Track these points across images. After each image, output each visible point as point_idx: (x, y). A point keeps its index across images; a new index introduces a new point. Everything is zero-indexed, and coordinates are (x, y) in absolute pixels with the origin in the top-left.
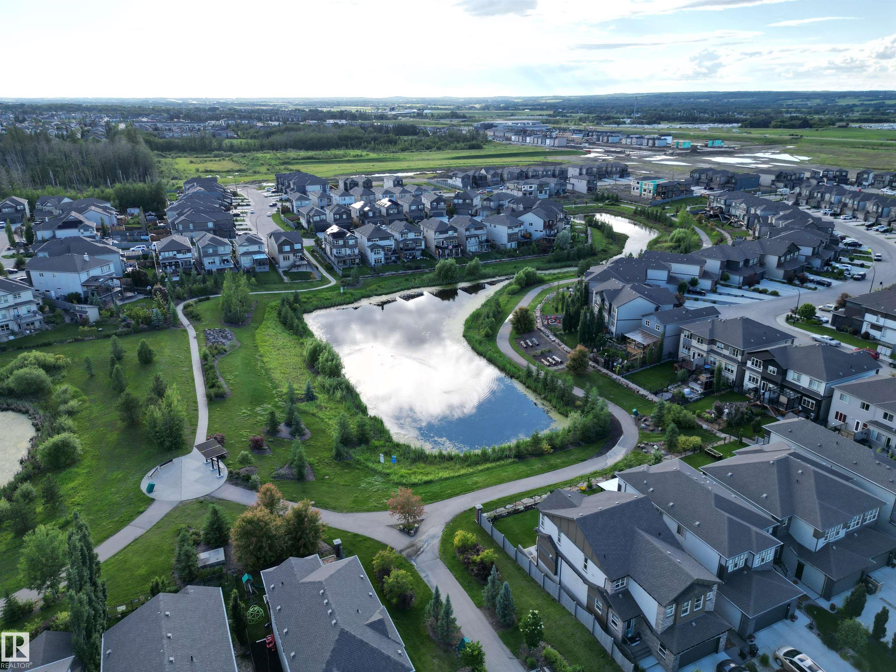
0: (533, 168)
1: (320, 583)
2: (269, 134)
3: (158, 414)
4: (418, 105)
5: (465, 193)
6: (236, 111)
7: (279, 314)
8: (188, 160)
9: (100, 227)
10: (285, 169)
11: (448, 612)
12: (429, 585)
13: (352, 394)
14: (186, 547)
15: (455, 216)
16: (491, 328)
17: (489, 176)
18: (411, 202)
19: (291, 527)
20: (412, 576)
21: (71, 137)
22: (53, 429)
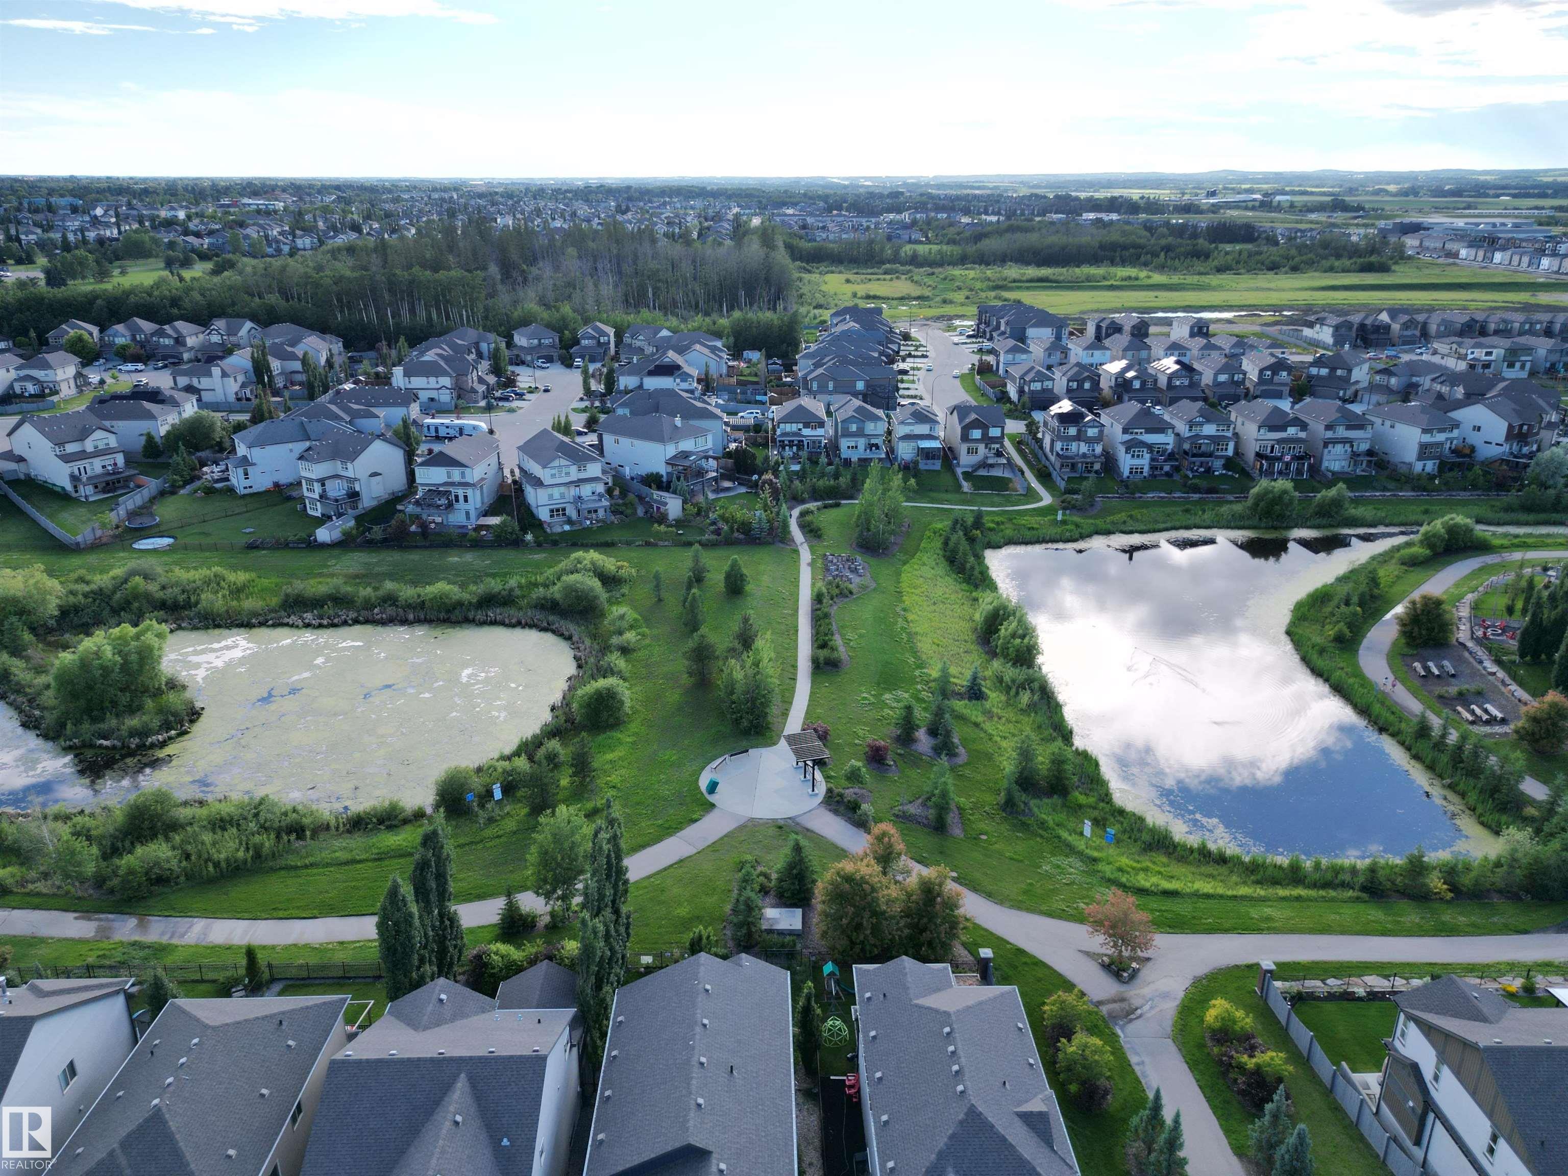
0: (1499, 315)
1: (947, 1014)
2: (978, 237)
3: (738, 675)
4: (1265, 186)
5: (1338, 356)
6: (931, 196)
7: (946, 543)
8: (843, 277)
9: (703, 377)
10: (995, 298)
11: (1174, 1142)
12: (1143, 1082)
13: (1049, 703)
14: (748, 893)
15: (1308, 400)
16: (1350, 625)
17: (1396, 327)
18: (1219, 366)
19: (913, 905)
20: (1112, 1053)
21: (685, 238)
22: (599, 669)
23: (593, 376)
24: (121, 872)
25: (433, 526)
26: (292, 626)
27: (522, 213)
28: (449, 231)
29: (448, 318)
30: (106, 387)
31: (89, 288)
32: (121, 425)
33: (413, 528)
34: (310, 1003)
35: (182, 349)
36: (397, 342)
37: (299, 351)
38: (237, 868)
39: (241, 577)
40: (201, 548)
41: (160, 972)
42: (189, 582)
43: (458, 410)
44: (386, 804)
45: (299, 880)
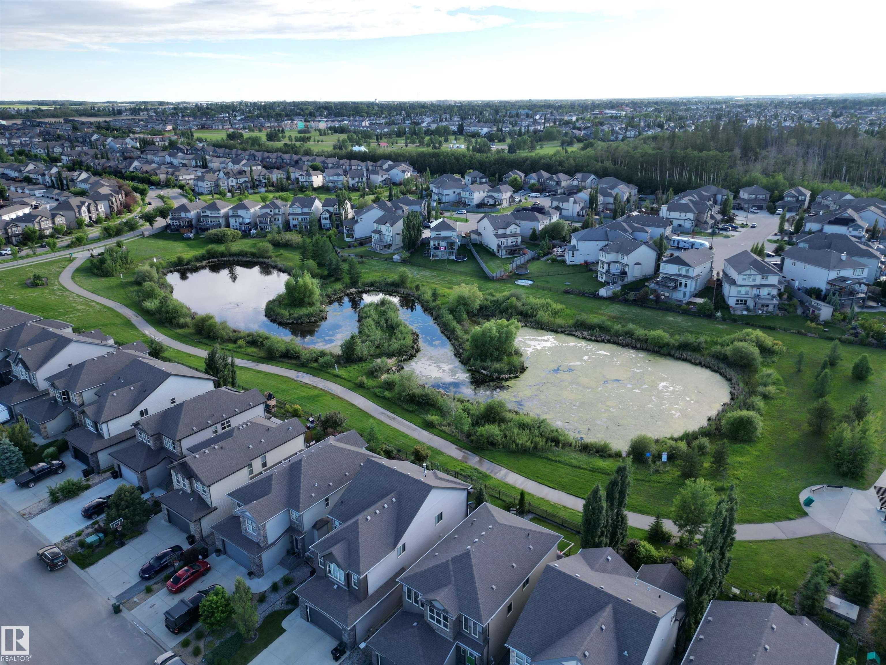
3: (848, 435)
9: (871, 228)
22: (745, 404)
23: (788, 220)
24: (478, 434)
25: (663, 297)
26: (576, 336)
27: (765, 117)
28: (715, 128)
29: (701, 179)
30: (521, 204)
31: (525, 155)
32: (524, 223)
33: (651, 297)
34: (544, 532)
35: (558, 188)
36: (668, 191)
37: (614, 192)
38: (525, 450)
39: (558, 306)
40: (543, 289)
41: (483, 487)
42: (535, 304)
43: (694, 233)
44: (603, 443)
45: (551, 466)
